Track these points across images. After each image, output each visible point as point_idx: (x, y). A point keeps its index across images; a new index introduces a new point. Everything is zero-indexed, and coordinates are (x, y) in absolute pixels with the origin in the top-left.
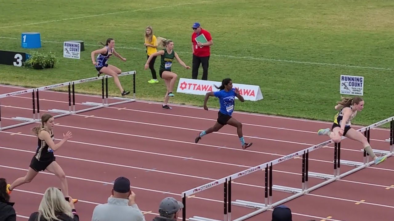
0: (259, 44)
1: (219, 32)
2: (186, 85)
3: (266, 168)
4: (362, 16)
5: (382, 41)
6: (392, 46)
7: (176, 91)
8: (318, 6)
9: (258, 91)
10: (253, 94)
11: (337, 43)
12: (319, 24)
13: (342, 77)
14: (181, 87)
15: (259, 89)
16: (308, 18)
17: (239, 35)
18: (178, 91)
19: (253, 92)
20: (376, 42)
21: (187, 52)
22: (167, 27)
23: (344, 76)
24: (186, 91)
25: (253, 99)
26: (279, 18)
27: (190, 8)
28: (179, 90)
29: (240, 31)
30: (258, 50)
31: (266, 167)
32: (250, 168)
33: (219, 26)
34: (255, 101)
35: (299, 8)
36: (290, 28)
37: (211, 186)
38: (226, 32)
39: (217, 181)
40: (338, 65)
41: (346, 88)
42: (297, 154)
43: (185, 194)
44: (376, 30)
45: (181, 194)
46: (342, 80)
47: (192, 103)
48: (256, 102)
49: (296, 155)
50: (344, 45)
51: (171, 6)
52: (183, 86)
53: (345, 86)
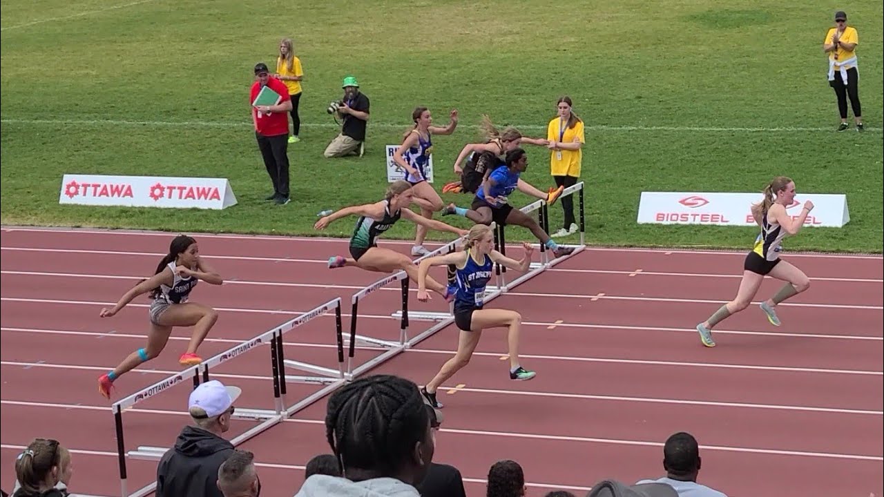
0: (212, 94)
1: (127, 73)
2: (77, 187)
3: (272, 341)
4: (407, 23)
5: (452, 72)
6: (473, 79)
7: (59, 201)
8: (319, 9)
9: (226, 188)
10: (216, 195)
11: (366, 80)
12: (325, 44)
13: (390, 149)
14: (68, 193)
15: (227, 184)
16: (302, 34)
17: (168, 78)
18: (61, 202)
19: (216, 191)
20: (442, 73)
21: (69, 121)
22: (16, 71)
23: (394, 147)
24: (79, 200)
25: (218, 205)
26: (244, 38)
27: (59, 29)
28: (64, 199)
29: (169, 69)
30: (211, 106)
31: (272, 338)
32: (241, 343)
33: (125, 62)
34: (221, 208)
35: (280, 15)
36: (269, 56)
37: (168, 385)
38: (140, 74)
39: (179, 374)
40: (376, 125)
41: (399, 170)
42: (326, 308)
43: (119, 407)
44: (439, 49)
45: (111, 407)
46: (390, 155)
47: (94, 223)
48: (224, 210)
49: (324, 311)
50: (380, 84)
51: (18, 27)
52: (72, 189)
53: (396, 167)
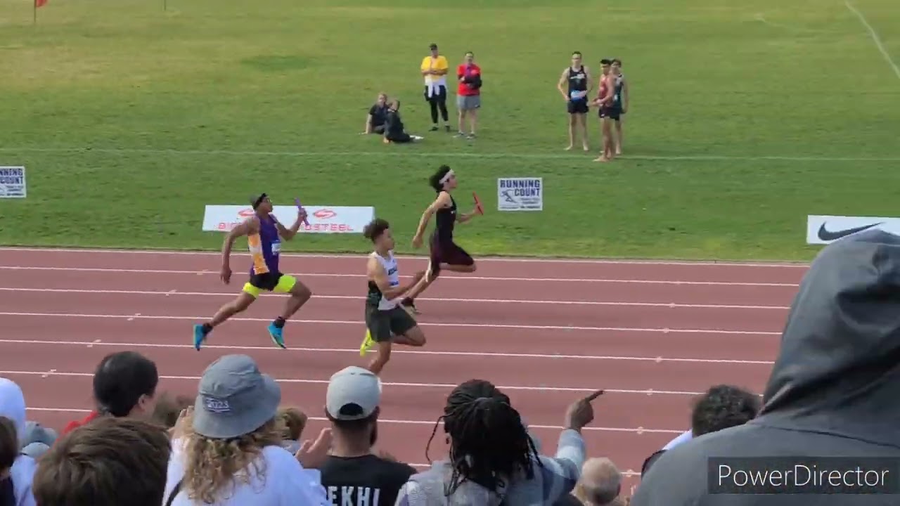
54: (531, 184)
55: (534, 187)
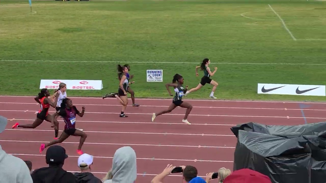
54: (159, 72)
55: (160, 73)
